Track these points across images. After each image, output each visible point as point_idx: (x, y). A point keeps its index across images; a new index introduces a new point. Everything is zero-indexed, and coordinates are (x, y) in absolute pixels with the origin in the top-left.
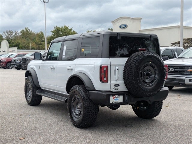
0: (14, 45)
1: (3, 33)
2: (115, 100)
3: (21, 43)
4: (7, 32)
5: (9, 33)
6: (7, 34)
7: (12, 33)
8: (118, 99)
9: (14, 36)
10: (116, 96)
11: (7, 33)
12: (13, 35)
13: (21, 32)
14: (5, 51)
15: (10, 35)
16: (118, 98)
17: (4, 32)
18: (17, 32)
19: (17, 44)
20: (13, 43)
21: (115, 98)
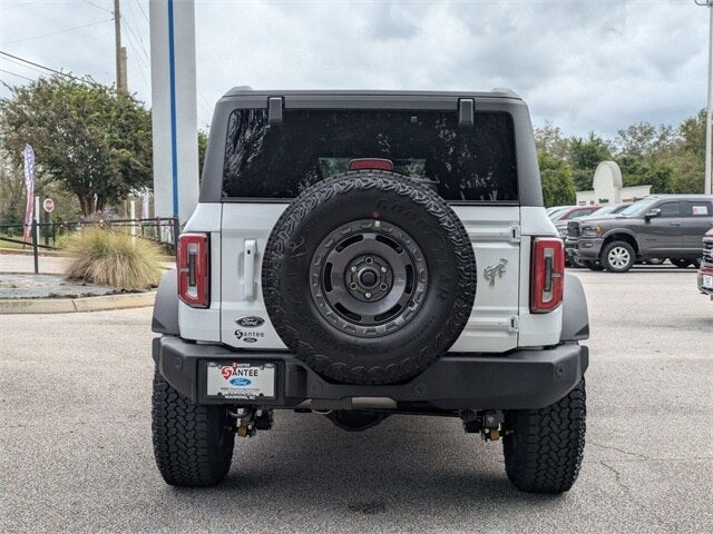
0: (647, 179)
1: (619, 136)
2: (232, 382)
3: (676, 170)
4: (632, 131)
5: (640, 135)
6: (630, 138)
7: (648, 133)
8: (249, 382)
9: (657, 144)
10: (241, 367)
11: (630, 133)
12: (651, 142)
13: (685, 129)
14: (607, 201)
15: (640, 140)
16: (248, 377)
17: (621, 133)
18: (670, 128)
19: (659, 174)
20: (645, 170)
21: (232, 377)
